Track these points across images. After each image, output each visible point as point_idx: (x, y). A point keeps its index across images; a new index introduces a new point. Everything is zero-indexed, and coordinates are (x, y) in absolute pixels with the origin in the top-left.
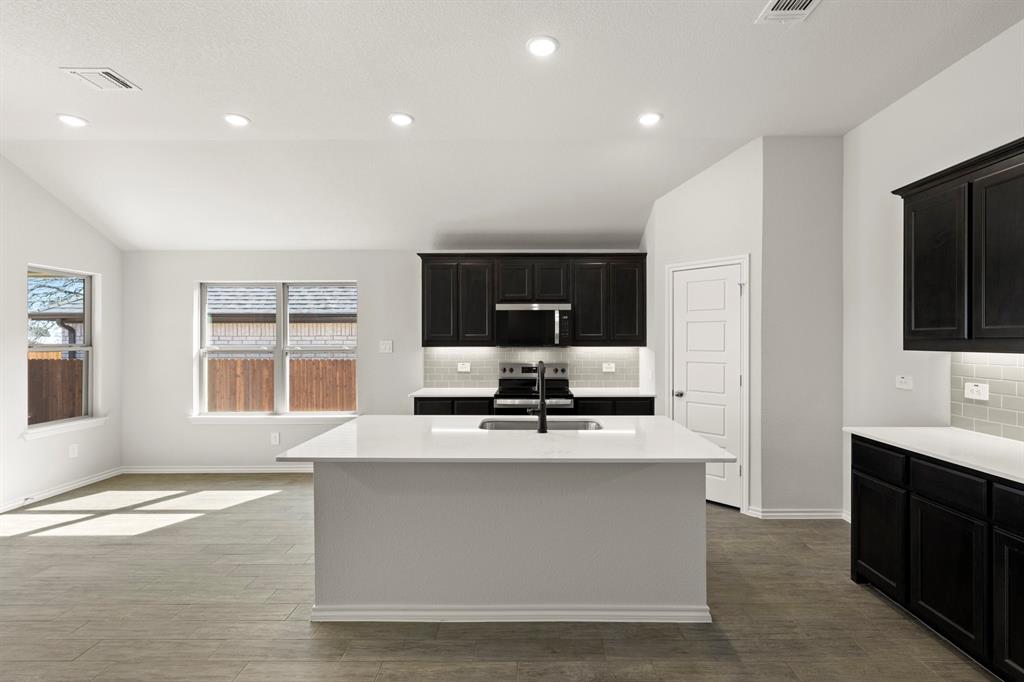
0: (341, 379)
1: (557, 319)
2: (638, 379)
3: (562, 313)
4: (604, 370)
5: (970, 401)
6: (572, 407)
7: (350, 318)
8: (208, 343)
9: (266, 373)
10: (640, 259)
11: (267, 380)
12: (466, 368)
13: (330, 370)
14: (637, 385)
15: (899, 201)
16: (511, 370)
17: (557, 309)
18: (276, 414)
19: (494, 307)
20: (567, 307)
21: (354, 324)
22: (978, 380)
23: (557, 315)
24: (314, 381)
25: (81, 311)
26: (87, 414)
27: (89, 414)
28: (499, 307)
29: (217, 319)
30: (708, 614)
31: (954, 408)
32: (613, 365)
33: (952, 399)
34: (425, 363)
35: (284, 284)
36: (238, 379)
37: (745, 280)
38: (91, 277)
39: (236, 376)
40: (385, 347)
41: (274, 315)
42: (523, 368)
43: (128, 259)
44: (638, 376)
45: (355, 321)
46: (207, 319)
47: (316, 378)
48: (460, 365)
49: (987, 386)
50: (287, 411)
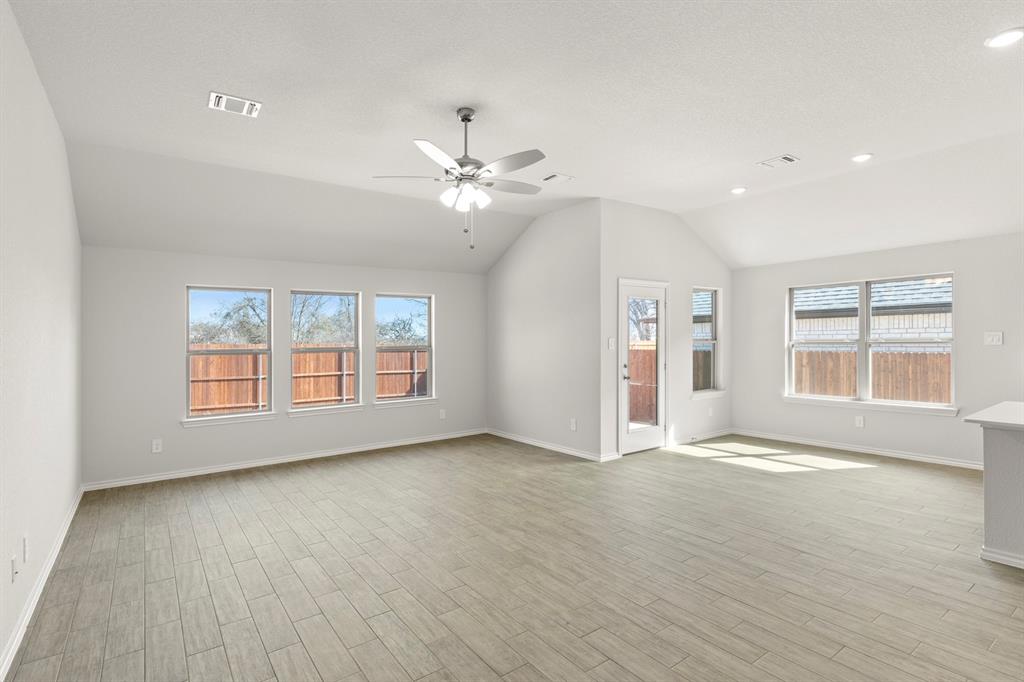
0: (915, 373)
7: (944, 308)
8: (794, 337)
9: (830, 364)
11: (832, 372)
18: (859, 400)
21: (949, 315)
24: (882, 373)
25: (710, 313)
26: (714, 387)
27: (715, 388)
29: (801, 315)
35: (867, 283)
36: (804, 369)
38: (716, 291)
39: (802, 366)
40: (992, 339)
41: (855, 310)
43: (737, 274)
45: (950, 311)
46: (794, 316)
47: (884, 371)
50: (870, 398)
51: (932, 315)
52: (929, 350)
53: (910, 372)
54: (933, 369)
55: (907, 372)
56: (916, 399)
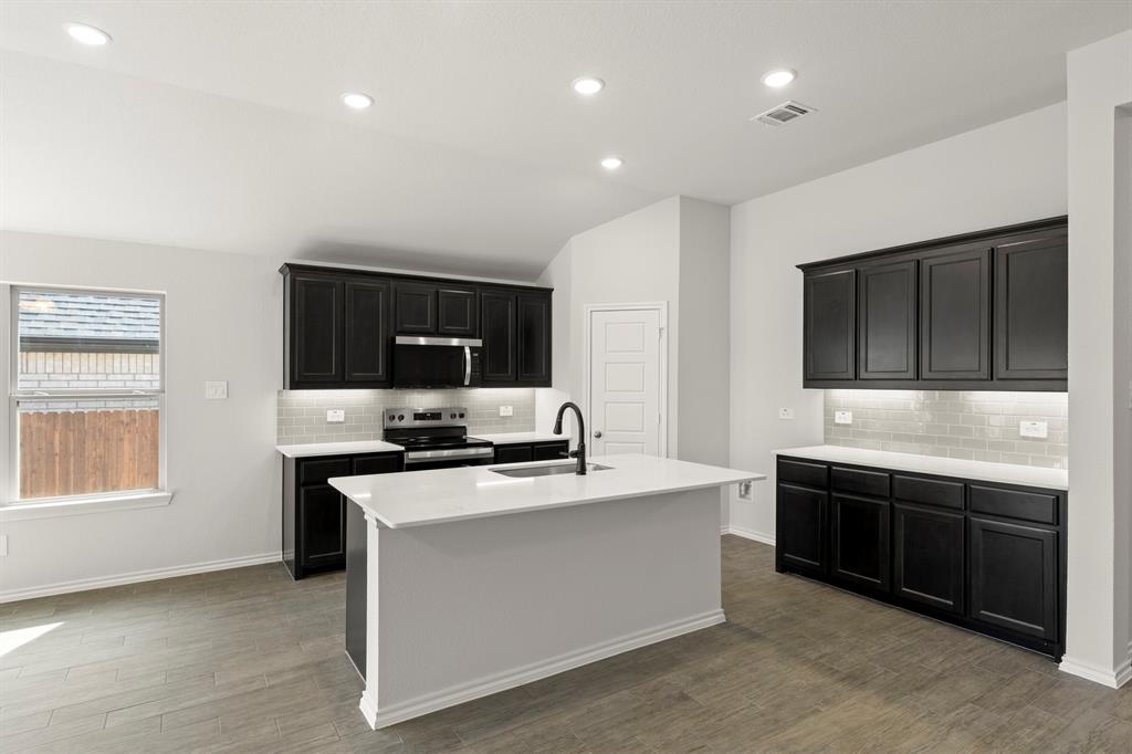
0: (64, 444)
1: (468, 357)
2: (534, 423)
3: (473, 349)
4: (502, 414)
5: (838, 425)
6: (493, 455)
10: (546, 293)
12: (340, 416)
13: (39, 429)
14: (533, 429)
15: (801, 274)
16: (401, 418)
17: (468, 344)
19: (394, 340)
20: (478, 343)
22: (845, 409)
23: (467, 351)
28: (400, 340)
30: (723, 615)
31: (826, 432)
32: (510, 408)
33: (825, 424)
34: (279, 413)
35: (11, 286)
37: (664, 324)
40: (214, 391)
42: (415, 415)
44: (534, 419)
48: (330, 413)
49: (851, 414)
50: (18, 499)
51: (59, 355)
52: (87, 407)
53: (57, 443)
54: (94, 437)
55: (52, 443)
56: (66, 491)
